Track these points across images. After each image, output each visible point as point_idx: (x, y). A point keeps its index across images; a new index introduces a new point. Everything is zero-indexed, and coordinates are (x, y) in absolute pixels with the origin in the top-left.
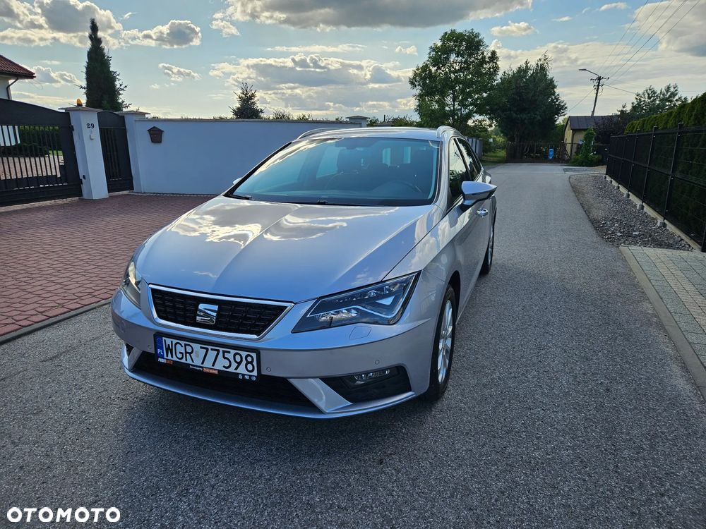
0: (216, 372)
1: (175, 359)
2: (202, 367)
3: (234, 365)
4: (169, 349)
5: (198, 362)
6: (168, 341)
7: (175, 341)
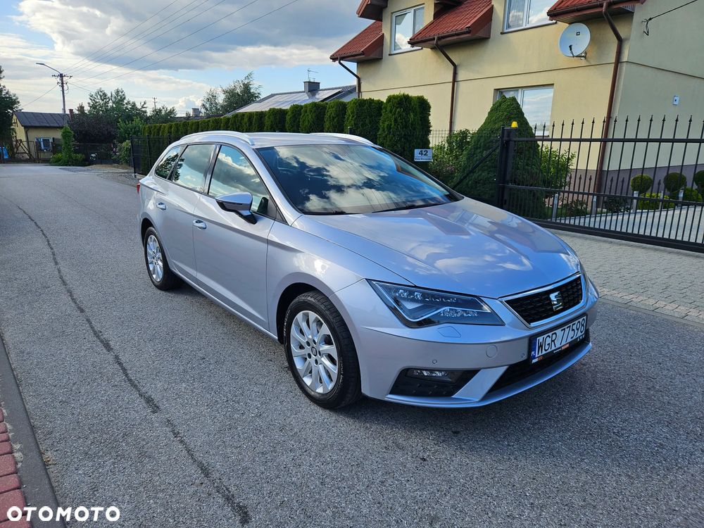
0: (568, 345)
1: (544, 352)
2: (561, 347)
3: (576, 331)
4: (541, 346)
5: (558, 345)
6: (540, 339)
7: (545, 336)
